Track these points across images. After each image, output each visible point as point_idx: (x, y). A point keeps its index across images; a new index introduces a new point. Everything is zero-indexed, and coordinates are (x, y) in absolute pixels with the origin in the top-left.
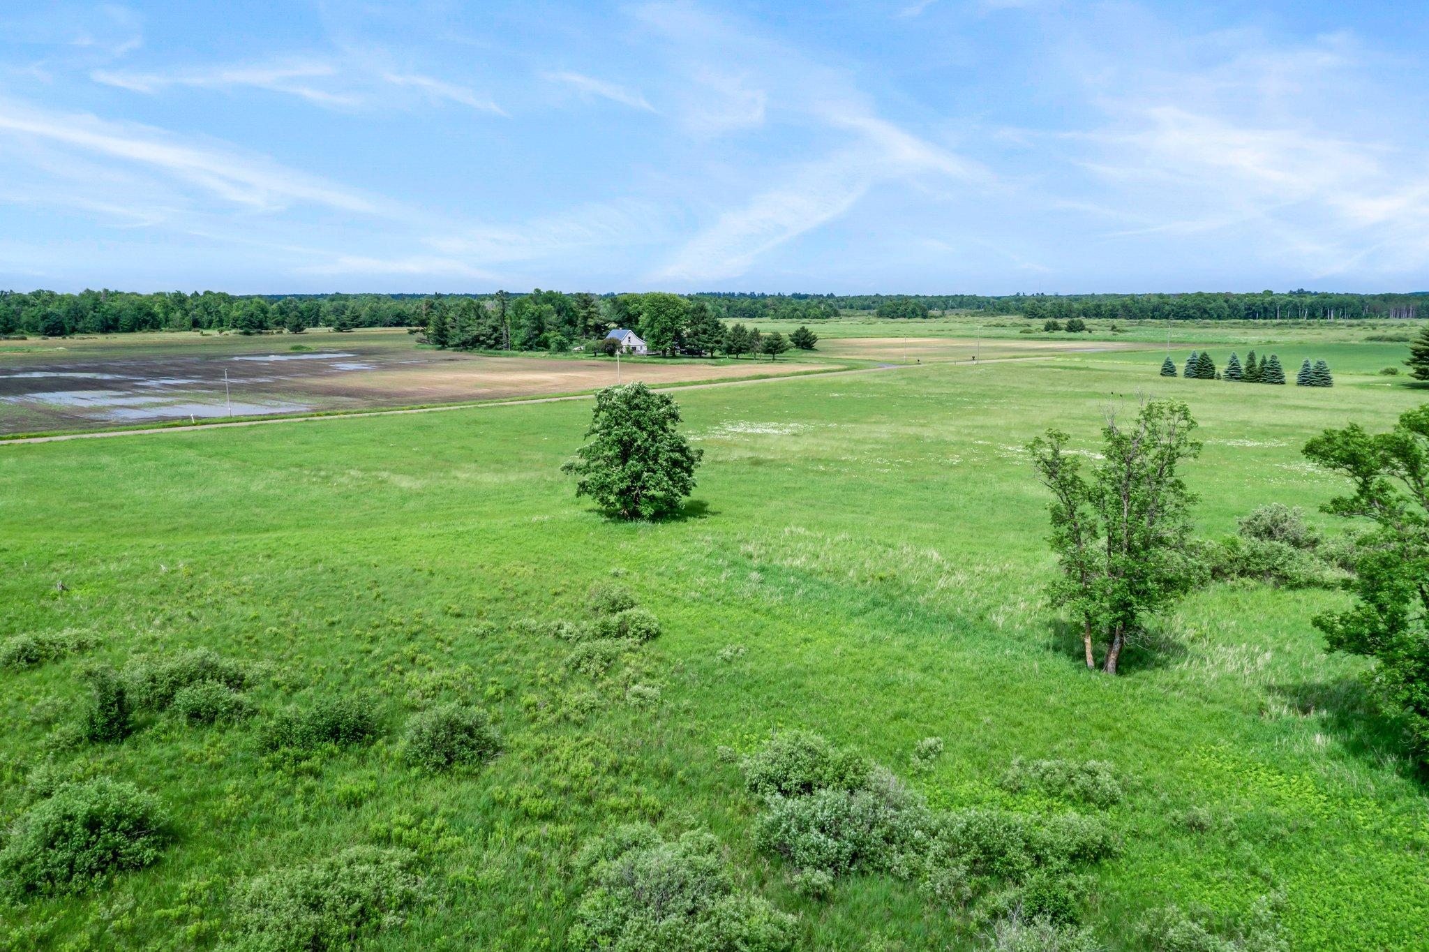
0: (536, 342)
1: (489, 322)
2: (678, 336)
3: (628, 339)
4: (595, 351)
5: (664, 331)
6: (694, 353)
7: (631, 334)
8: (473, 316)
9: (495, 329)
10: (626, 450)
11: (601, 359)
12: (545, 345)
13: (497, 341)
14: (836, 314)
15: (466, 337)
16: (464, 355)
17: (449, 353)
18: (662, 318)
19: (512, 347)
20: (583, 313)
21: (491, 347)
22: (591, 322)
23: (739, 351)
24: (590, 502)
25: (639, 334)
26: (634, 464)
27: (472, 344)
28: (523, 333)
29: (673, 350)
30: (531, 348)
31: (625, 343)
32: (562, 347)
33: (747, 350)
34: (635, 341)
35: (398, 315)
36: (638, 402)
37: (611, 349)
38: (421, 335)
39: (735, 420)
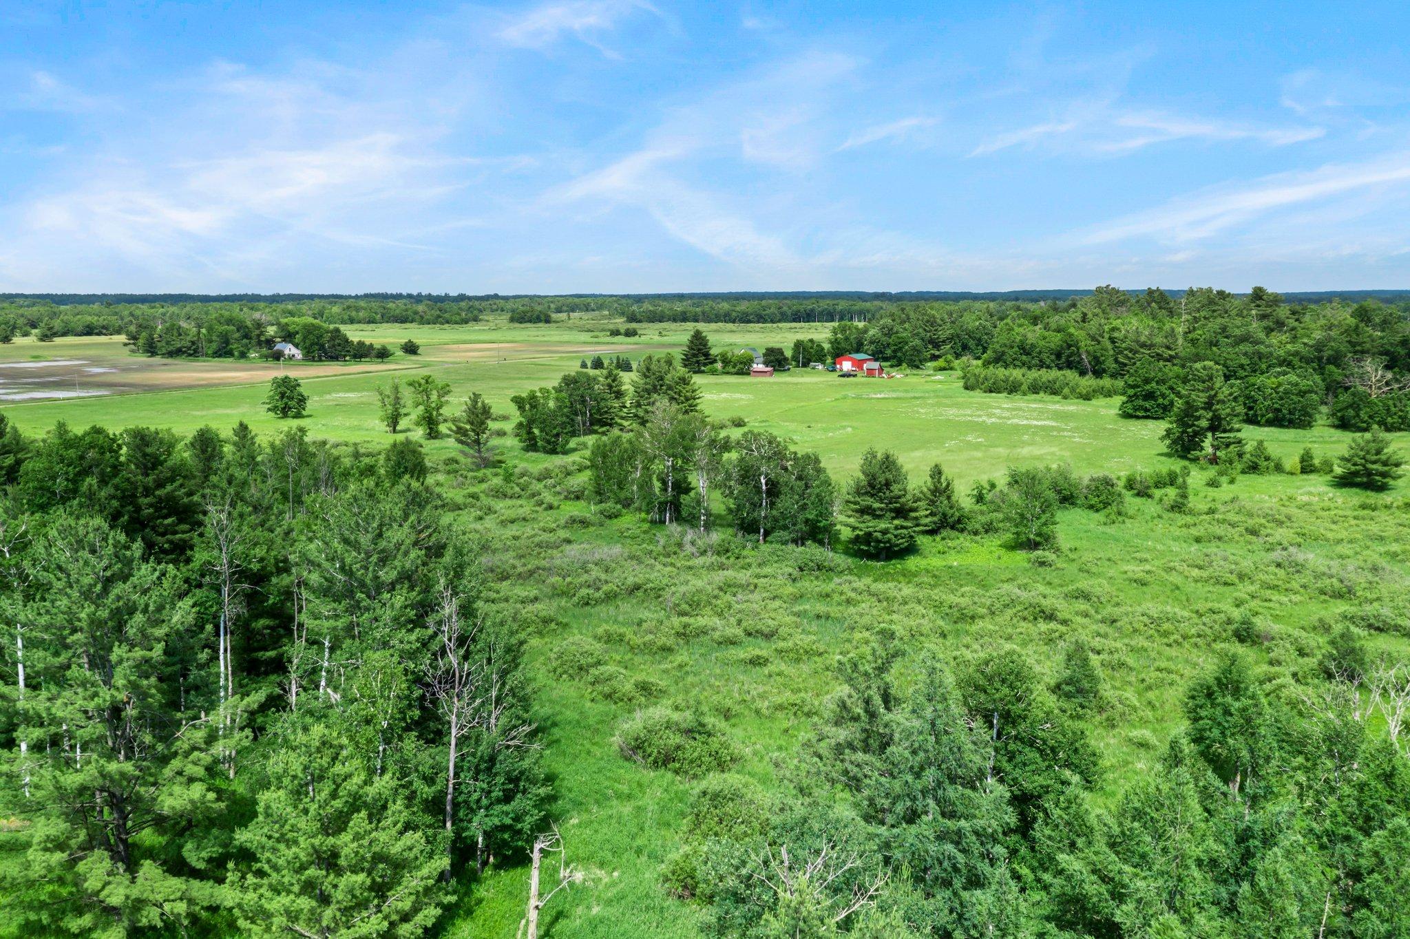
0: (223, 352)
1: (189, 338)
2: (322, 347)
3: (289, 349)
4: (267, 357)
5: (312, 344)
6: (334, 358)
7: (290, 346)
8: (175, 333)
9: (193, 343)
10: (283, 395)
11: (271, 363)
12: (230, 354)
13: (196, 351)
14: (476, 319)
15: (171, 348)
16: (169, 361)
17: (157, 360)
18: (311, 337)
19: (207, 355)
20: (257, 332)
21: (190, 355)
22: (263, 338)
23: (361, 357)
24: (271, 414)
25: (296, 346)
26: (285, 400)
27: (176, 353)
28: (214, 346)
29: (320, 357)
30: (220, 356)
31: (287, 352)
32: (243, 355)
33: (366, 356)
34: (294, 351)
35: (88, 326)
36: (286, 380)
37: (278, 356)
38: (132, 347)
39: (338, 391)
